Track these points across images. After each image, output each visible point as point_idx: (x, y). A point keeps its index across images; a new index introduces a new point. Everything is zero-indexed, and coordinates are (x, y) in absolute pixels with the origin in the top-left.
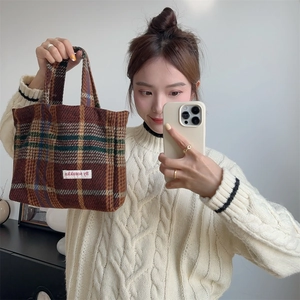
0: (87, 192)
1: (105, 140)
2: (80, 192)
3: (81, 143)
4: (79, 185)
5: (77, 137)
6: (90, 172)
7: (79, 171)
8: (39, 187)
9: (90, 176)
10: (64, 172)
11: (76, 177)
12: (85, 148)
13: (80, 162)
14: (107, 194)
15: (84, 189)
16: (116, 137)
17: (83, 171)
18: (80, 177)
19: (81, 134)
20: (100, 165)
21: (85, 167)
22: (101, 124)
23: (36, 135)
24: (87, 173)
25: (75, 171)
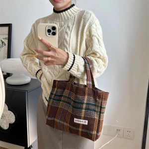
0: (83, 130)
1: (95, 105)
2: (80, 130)
3: (84, 106)
4: (81, 126)
5: (83, 103)
6: (87, 121)
7: (82, 120)
8: (61, 122)
9: (86, 124)
10: (75, 119)
11: (80, 123)
12: (86, 109)
13: (83, 116)
14: (93, 133)
15: (83, 128)
16: (101, 105)
17: (84, 121)
18: (82, 123)
19: (85, 102)
20: (92, 119)
21: (85, 118)
22: (95, 97)
23: (65, 97)
24: (86, 122)
25: (80, 120)
